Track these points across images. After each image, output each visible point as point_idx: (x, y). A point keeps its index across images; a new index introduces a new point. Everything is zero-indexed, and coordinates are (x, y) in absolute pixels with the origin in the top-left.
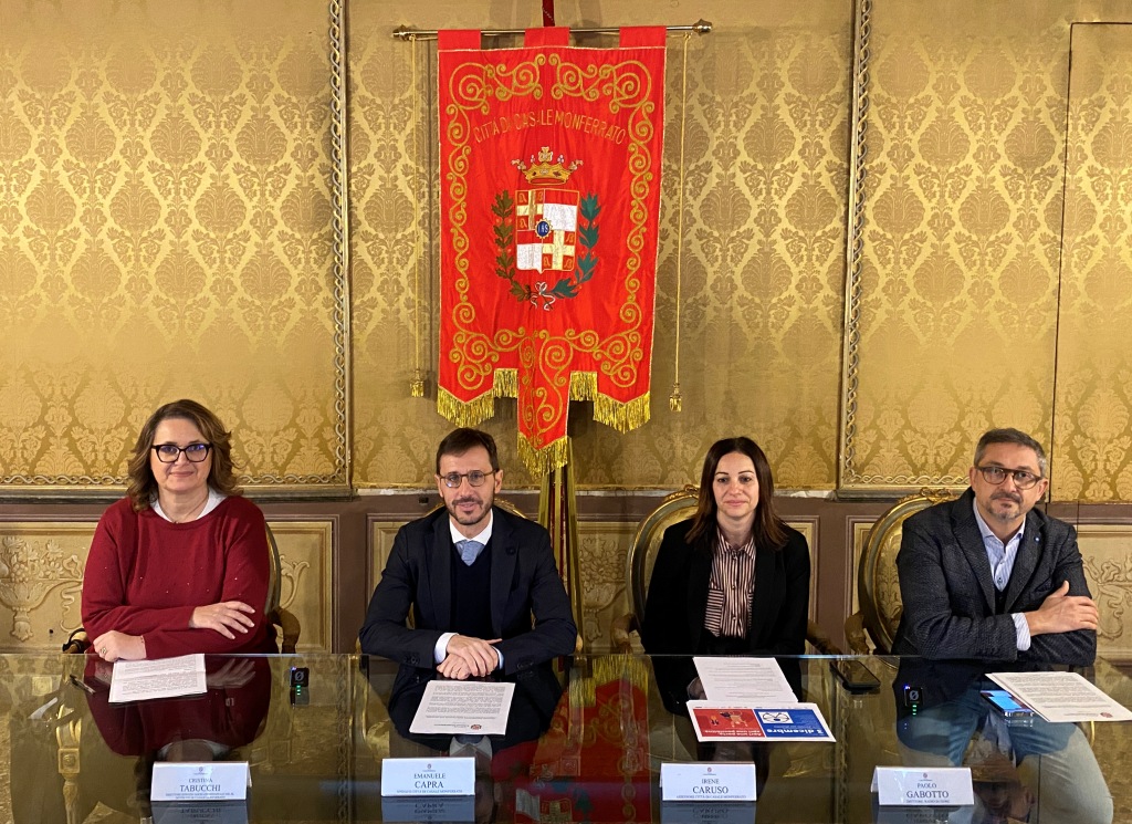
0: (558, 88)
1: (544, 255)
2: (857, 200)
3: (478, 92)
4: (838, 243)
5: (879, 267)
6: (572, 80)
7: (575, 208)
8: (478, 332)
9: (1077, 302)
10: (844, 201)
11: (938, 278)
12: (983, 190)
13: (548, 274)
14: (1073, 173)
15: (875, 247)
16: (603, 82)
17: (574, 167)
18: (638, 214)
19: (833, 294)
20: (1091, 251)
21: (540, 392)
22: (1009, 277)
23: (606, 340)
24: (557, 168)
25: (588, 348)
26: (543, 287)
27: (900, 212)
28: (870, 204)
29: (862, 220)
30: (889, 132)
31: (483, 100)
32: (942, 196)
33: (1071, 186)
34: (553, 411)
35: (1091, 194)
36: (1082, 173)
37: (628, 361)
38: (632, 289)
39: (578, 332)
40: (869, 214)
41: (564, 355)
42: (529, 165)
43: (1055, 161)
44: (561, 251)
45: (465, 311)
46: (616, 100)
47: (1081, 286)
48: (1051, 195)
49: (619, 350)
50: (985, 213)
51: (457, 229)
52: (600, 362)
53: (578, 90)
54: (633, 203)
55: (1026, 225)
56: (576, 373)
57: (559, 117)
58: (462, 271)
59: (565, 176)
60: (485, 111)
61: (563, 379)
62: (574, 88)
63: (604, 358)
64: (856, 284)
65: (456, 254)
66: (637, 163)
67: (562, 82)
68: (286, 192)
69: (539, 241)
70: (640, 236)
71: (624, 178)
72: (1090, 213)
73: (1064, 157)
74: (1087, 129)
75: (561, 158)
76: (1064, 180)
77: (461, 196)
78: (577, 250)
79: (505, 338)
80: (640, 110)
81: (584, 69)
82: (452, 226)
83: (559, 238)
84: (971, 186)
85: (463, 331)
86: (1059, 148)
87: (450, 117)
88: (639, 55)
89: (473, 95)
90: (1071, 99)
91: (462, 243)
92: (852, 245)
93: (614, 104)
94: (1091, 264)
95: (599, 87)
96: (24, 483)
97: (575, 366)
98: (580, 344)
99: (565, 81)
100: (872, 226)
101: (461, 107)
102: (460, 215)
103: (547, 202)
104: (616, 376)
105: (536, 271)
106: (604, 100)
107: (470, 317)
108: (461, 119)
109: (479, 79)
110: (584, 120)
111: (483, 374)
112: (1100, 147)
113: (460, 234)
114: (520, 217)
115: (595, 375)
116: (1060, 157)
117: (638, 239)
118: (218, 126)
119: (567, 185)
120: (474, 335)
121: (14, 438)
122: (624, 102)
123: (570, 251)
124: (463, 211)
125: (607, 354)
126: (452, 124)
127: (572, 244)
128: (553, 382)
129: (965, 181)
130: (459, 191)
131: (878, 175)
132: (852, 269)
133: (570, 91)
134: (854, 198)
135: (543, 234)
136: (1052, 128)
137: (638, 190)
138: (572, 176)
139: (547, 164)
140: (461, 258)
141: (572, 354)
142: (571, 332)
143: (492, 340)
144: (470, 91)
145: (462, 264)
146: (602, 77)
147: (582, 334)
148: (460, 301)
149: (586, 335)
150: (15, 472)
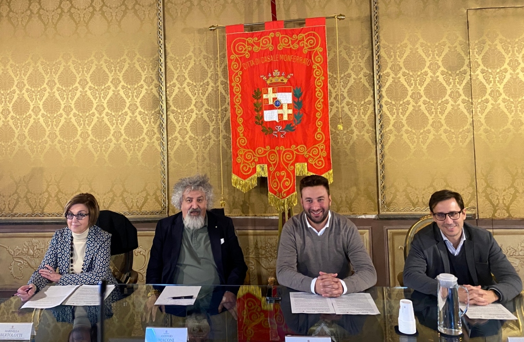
0: (280, 45)
1: (279, 115)
2: (378, 88)
3: (244, 49)
4: (371, 107)
5: (390, 116)
6: (286, 41)
7: (291, 94)
8: (248, 149)
9: (482, 128)
10: (372, 89)
11: (417, 120)
12: (434, 82)
13: (281, 122)
14: (474, 72)
15: (387, 108)
16: (300, 41)
17: (289, 77)
18: (319, 94)
19: (371, 129)
20: (486, 106)
21: (283, 173)
22: (449, 118)
23: (309, 149)
24: (281, 78)
25: (302, 153)
26: (280, 128)
27: (398, 92)
28: (384, 90)
29: (381, 96)
30: (390, 59)
31: (247, 52)
32: (416, 85)
33: (474, 78)
34: (289, 180)
35: (484, 81)
36: (478, 72)
37: (320, 157)
38: (319, 126)
39: (297, 146)
40: (384, 94)
41: (291, 156)
42: (268, 78)
43: (465, 67)
44: (286, 112)
45: (243, 141)
46: (305, 48)
47: (483, 121)
48: (465, 82)
49: (315, 153)
50: (436, 91)
51: (237, 106)
52: (308, 158)
53: (289, 45)
54: (316, 90)
55: (455, 96)
56: (298, 164)
57: (282, 57)
58: (240, 123)
59: (285, 81)
60: (247, 56)
61: (292, 167)
62: (287, 45)
63: (310, 156)
64: (381, 124)
65: (237, 116)
66: (317, 73)
67: (282, 43)
68: (142, 95)
69: (276, 109)
70: (321, 103)
71: (312, 79)
72: (483, 90)
73: (469, 65)
74: (479, 53)
75: (283, 74)
76: (470, 75)
77: (238, 92)
78: (294, 111)
79: (260, 151)
80: (317, 51)
81: (291, 37)
82: (235, 105)
83: (285, 107)
84: (428, 80)
85: (242, 149)
86: (467, 62)
87: (232, 60)
88: (314, 29)
89: (241, 50)
90: (470, 41)
91: (239, 112)
92: (377, 107)
93: (305, 49)
94: (487, 111)
95: (298, 43)
96: (39, 216)
97: (297, 161)
98: (298, 151)
99: (283, 42)
100: (385, 99)
101: (237, 56)
102: (238, 100)
103: (278, 92)
104: (315, 164)
105: (275, 121)
106: (301, 49)
107: (245, 142)
108: (237, 60)
109: (243, 44)
110: (292, 57)
111: (251, 167)
112: (485, 60)
113: (239, 108)
114: (265, 99)
115: (306, 164)
116: (467, 66)
117: (320, 104)
118: (115, 71)
119: (287, 84)
120: (247, 150)
121: (36, 198)
122: (309, 48)
123: (291, 112)
124: (239, 98)
125: (311, 154)
126: (233, 63)
127: (291, 109)
128: (288, 168)
129: (425, 78)
130: (237, 90)
131: (386, 77)
132: (378, 117)
133: (286, 46)
134: (376, 87)
135: (277, 105)
136: (463, 54)
137: (318, 83)
138: (289, 80)
139: (277, 77)
140: (239, 118)
141: (295, 156)
142: (294, 146)
143: (255, 152)
144: (240, 49)
145: (240, 121)
146: (299, 39)
147: (299, 147)
148: (240, 136)
149: (301, 147)
150: (36, 212)
